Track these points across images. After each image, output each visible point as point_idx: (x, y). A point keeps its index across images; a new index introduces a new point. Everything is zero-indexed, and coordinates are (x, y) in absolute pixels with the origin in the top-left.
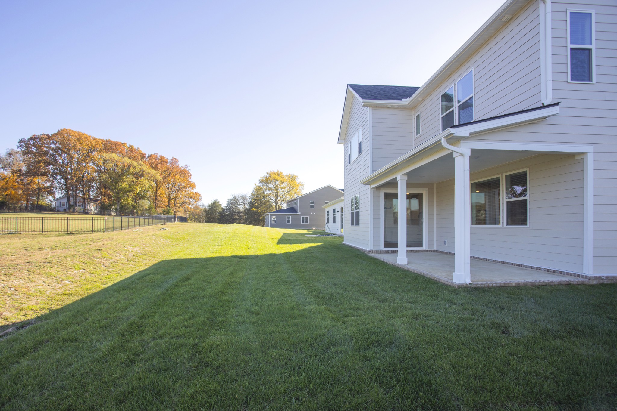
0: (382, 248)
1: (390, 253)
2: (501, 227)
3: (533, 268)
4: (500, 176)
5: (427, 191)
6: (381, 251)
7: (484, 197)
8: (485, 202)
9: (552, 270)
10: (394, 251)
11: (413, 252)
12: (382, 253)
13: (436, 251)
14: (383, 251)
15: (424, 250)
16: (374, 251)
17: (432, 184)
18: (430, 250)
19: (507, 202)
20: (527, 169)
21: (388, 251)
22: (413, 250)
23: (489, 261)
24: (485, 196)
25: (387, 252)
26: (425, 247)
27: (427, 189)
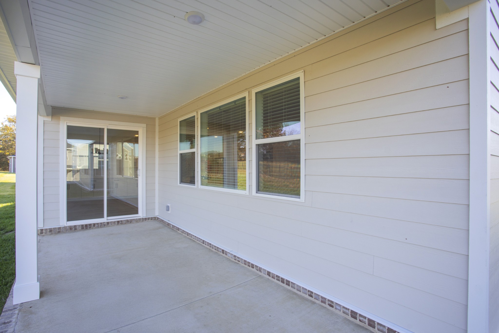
0: (63, 222)
1: (80, 230)
2: (248, 194)
3: (313, 295)
4: (246, 94)
5: (145, 129)
6: (60, 228)
7: (222, 144)
8: (223, 150)
9: (365, 318)
10: (86, 225)
11: (122, 224)
12: (63, 232)
13: (158, 218)
14: (65, 227)
15: (140, 219)
16: (46, 230)
17: (154, 119)
18: (149, 219)
19: (258, 146)
20: (300, 74)
21: (75, 226)
22: (121, 221)
23: (226, 254)
24: (223, 142)
25: (73, 229)
26: (141, 214)
27: (145, 125)
